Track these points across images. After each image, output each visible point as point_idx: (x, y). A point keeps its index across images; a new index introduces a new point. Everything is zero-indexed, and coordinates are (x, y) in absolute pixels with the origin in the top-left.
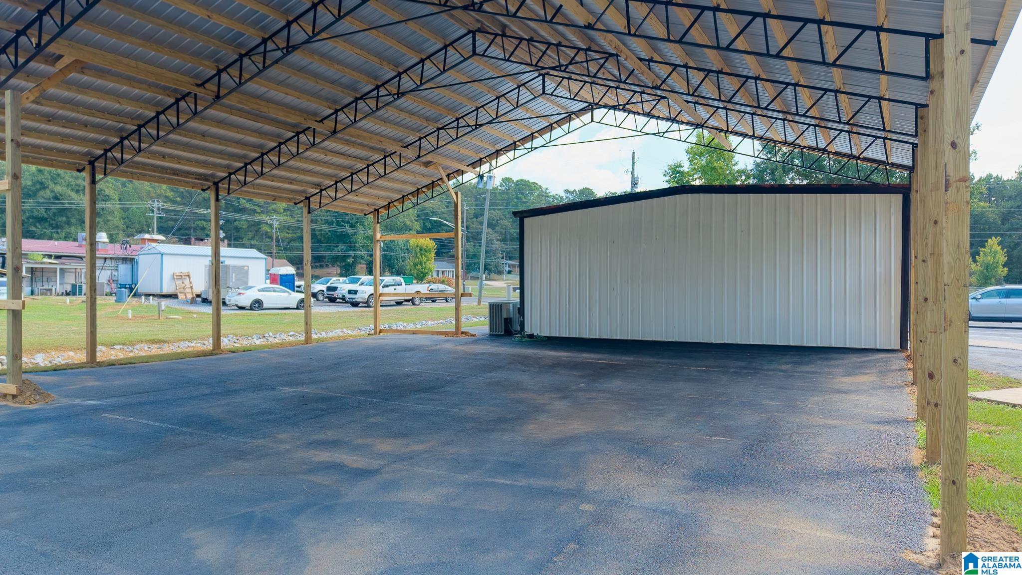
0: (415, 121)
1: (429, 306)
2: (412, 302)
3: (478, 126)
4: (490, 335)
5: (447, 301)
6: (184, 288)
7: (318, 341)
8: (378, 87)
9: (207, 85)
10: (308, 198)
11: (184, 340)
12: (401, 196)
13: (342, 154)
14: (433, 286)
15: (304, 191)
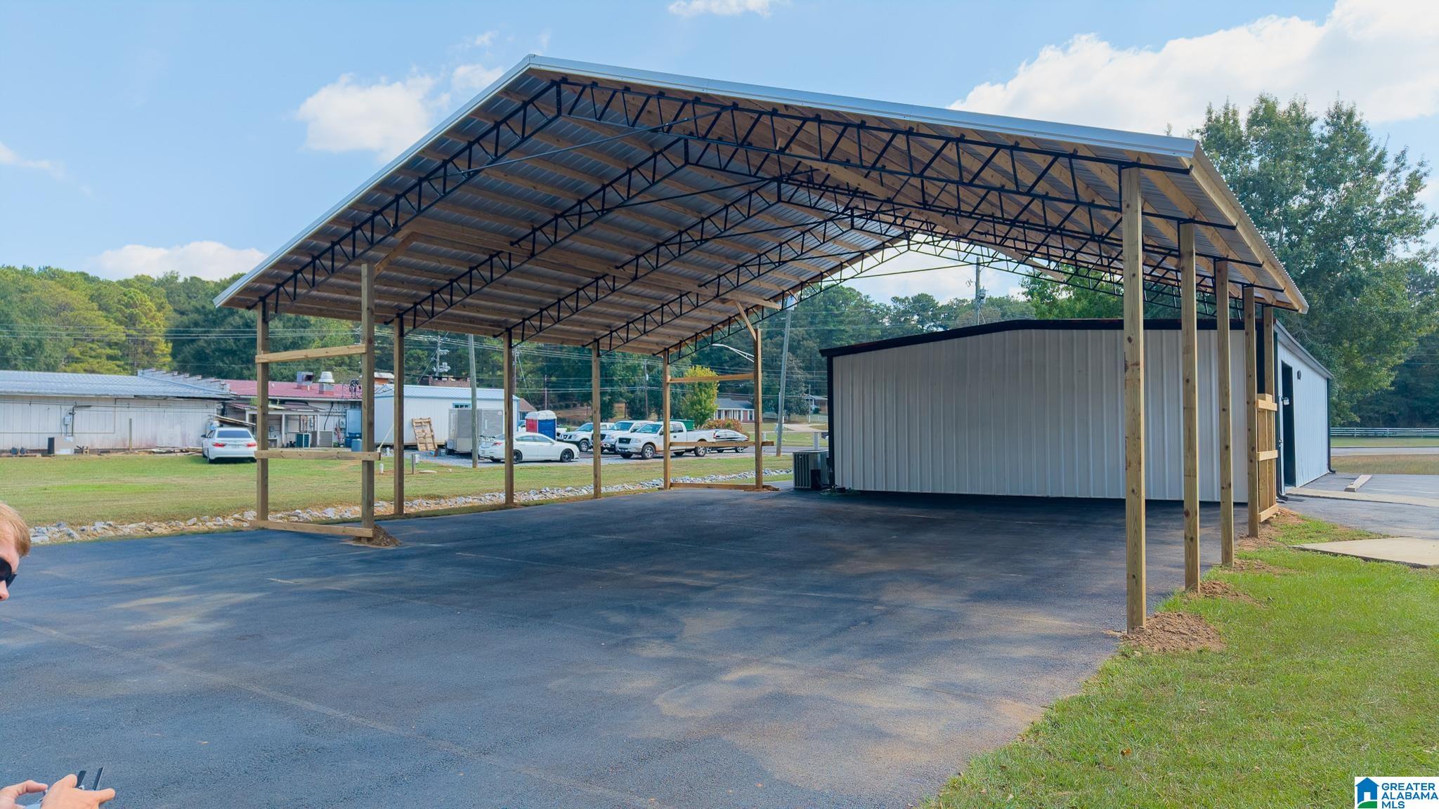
0: (715, 260)
1: (716, 458)
2: (695, 453)
3: (782, 263)
4: (795, 489)
5: (737, 452)
6: (424, 438)
7: (607, 495)
8: (680, 233)
9: (522, 243)
10: (597, 341)
11: (459, 496)
12: (693, 334)
13: (637, 295)
14: (721, 432)
15: (594, 333)
